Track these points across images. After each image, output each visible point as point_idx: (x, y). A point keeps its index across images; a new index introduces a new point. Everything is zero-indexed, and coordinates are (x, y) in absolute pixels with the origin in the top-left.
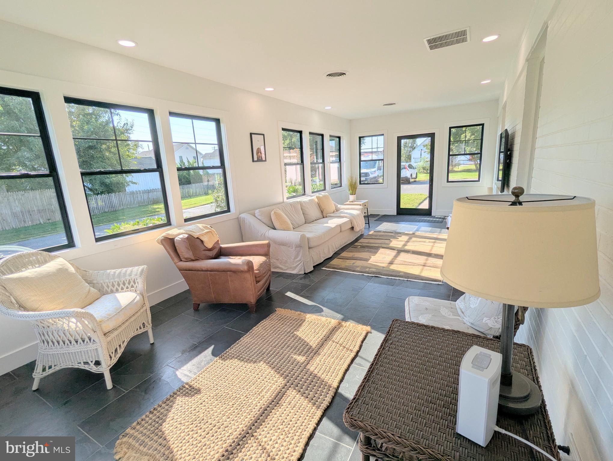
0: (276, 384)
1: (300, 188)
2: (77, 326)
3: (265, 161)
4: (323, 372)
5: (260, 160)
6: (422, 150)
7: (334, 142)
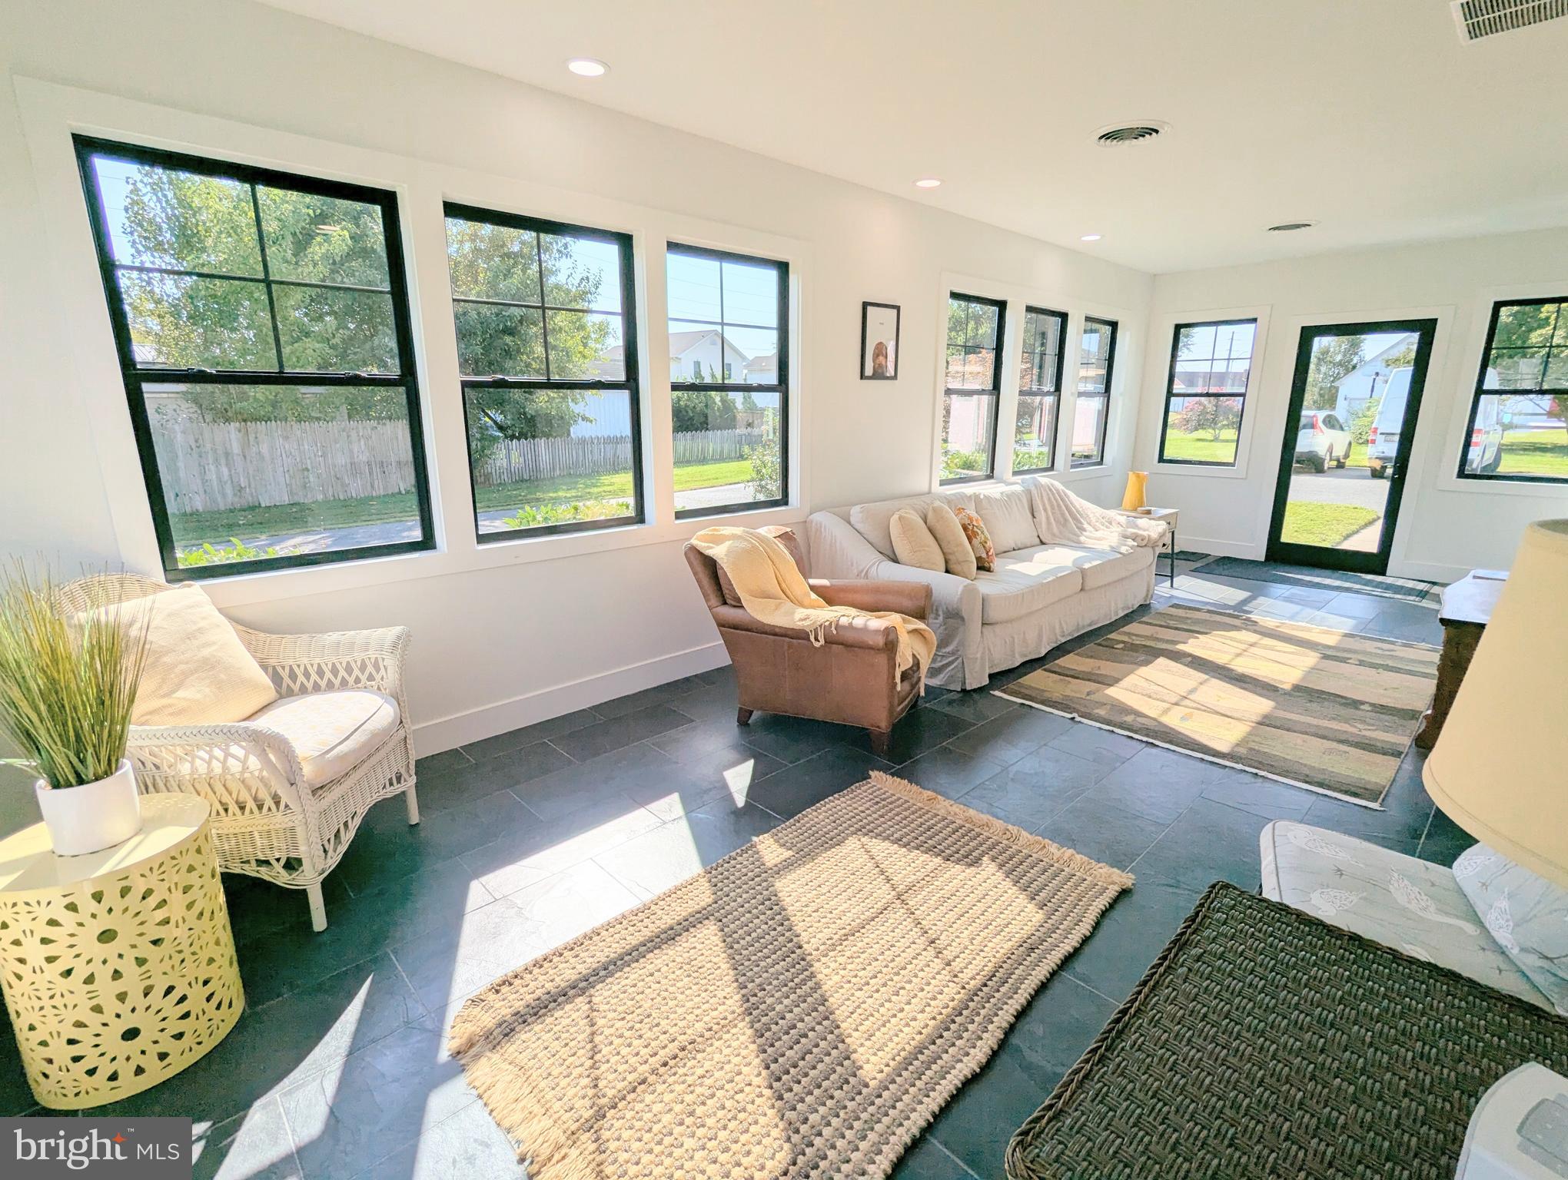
0: (842, 972)
1: (983, 458)
2: (245, 768)
3: (895, 377)
4: (974, 972)
5: (879, 375)
6: (1377, 374)
7: (1095, 337)
